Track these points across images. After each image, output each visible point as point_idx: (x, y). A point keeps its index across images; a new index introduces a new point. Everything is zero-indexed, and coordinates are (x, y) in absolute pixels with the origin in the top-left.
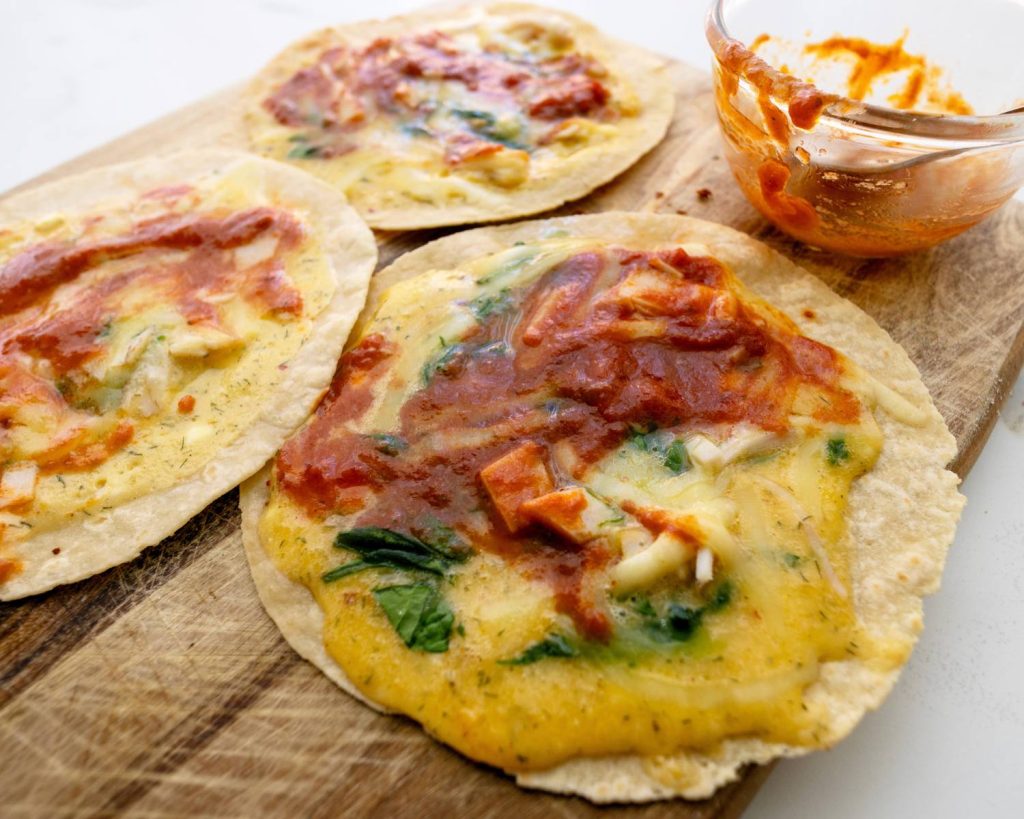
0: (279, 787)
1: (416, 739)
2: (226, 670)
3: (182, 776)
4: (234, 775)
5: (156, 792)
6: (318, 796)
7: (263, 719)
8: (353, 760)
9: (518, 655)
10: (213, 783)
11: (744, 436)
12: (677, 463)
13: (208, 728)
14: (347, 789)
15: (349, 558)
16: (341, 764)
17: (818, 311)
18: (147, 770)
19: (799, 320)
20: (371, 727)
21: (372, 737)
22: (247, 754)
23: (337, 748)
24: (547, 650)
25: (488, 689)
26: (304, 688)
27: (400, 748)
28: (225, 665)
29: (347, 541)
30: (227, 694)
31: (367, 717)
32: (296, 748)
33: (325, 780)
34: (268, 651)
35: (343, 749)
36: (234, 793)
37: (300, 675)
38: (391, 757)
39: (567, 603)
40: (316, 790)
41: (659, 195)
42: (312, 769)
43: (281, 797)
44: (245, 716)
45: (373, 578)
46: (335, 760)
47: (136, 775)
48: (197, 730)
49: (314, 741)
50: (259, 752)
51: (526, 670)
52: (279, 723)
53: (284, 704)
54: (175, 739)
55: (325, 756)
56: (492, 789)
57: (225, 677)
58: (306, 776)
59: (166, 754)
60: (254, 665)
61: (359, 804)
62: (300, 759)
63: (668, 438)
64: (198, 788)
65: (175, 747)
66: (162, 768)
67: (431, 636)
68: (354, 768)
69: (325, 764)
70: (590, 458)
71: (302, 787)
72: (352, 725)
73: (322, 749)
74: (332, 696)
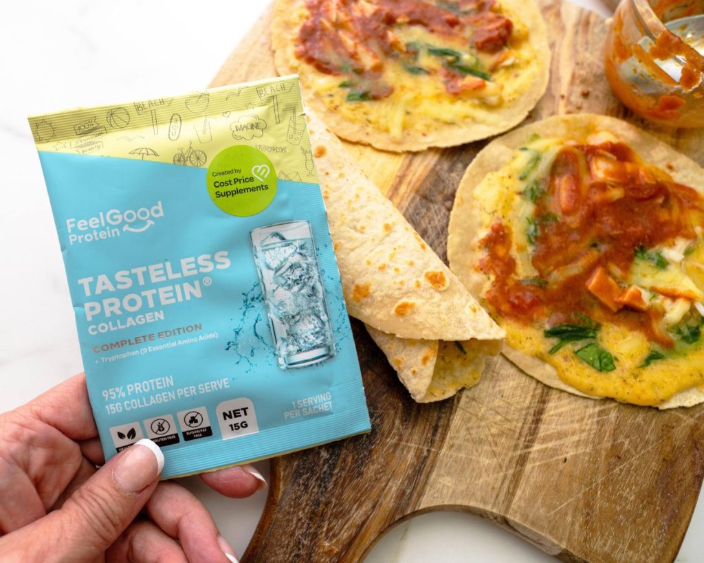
0: (576, 438)
1: (613, 405)
2: (524, 402)
3: (537, 447)
4: (556, 440)
5: (531, 456)
6: (592, 436)
7: (552, 416)
8: (595, 419)
9: (644, 363)
10: (550, 445)
11: (682, 244)
12: (662, 264)
13: (533, 426)
14: (600, 430)
15: (555, 341)
16: (592, 423)
17: (674, 164)
18: (522, 449)
19: (667, 171)
20: (595, 406)
21: (597, 409)
22: (555, 431)
23: (586, 418)
24: (653, 358)
25: (638, 379)
26: (559, 399)
27: (610, 410)
28: (522, 400)
29: (550, 334)
30: (532, 411)
31: (591, 403)
32: (572, 422)
33: (590, 430)
34: (535, 389)
35: (590, 416)
36: (561, 446)
37: (554, 395)
38: (608, 414)
39: (652, 337)
40: (589, 434)
41: (563, 97)
42: (583, 428)
43: (579, 441)
44: (544, 417)
45: (569, 347)
46: (589, 422)
47: (519, 452)
48: (530, 429)
49: (577, 417)
50: (559, 428)
51: (649, 368)
52: (560, 415)
53: (556, 407)
54: (524, 434)
55: (585, 421)
56: (650, 414)
57: (526, 404)
58: (584, 431)
59: (525, 441)
60: (533, 396)
61: (607, 434)
62: (576, 426)
63: (652, 252)
64: (546, 448)
65: (526, 437)
66: (527, 447)
67: (606, 365)
68: (598, 422)
69: (587, 424)
70: (626, 269)
71: (584, 435)
72: (587, 407)
73: (582, 419)
74: (573, 398)
